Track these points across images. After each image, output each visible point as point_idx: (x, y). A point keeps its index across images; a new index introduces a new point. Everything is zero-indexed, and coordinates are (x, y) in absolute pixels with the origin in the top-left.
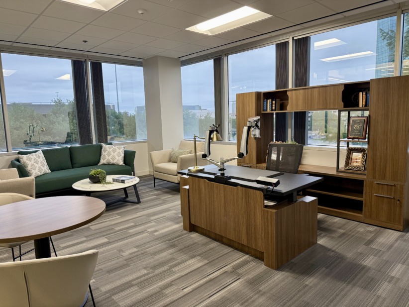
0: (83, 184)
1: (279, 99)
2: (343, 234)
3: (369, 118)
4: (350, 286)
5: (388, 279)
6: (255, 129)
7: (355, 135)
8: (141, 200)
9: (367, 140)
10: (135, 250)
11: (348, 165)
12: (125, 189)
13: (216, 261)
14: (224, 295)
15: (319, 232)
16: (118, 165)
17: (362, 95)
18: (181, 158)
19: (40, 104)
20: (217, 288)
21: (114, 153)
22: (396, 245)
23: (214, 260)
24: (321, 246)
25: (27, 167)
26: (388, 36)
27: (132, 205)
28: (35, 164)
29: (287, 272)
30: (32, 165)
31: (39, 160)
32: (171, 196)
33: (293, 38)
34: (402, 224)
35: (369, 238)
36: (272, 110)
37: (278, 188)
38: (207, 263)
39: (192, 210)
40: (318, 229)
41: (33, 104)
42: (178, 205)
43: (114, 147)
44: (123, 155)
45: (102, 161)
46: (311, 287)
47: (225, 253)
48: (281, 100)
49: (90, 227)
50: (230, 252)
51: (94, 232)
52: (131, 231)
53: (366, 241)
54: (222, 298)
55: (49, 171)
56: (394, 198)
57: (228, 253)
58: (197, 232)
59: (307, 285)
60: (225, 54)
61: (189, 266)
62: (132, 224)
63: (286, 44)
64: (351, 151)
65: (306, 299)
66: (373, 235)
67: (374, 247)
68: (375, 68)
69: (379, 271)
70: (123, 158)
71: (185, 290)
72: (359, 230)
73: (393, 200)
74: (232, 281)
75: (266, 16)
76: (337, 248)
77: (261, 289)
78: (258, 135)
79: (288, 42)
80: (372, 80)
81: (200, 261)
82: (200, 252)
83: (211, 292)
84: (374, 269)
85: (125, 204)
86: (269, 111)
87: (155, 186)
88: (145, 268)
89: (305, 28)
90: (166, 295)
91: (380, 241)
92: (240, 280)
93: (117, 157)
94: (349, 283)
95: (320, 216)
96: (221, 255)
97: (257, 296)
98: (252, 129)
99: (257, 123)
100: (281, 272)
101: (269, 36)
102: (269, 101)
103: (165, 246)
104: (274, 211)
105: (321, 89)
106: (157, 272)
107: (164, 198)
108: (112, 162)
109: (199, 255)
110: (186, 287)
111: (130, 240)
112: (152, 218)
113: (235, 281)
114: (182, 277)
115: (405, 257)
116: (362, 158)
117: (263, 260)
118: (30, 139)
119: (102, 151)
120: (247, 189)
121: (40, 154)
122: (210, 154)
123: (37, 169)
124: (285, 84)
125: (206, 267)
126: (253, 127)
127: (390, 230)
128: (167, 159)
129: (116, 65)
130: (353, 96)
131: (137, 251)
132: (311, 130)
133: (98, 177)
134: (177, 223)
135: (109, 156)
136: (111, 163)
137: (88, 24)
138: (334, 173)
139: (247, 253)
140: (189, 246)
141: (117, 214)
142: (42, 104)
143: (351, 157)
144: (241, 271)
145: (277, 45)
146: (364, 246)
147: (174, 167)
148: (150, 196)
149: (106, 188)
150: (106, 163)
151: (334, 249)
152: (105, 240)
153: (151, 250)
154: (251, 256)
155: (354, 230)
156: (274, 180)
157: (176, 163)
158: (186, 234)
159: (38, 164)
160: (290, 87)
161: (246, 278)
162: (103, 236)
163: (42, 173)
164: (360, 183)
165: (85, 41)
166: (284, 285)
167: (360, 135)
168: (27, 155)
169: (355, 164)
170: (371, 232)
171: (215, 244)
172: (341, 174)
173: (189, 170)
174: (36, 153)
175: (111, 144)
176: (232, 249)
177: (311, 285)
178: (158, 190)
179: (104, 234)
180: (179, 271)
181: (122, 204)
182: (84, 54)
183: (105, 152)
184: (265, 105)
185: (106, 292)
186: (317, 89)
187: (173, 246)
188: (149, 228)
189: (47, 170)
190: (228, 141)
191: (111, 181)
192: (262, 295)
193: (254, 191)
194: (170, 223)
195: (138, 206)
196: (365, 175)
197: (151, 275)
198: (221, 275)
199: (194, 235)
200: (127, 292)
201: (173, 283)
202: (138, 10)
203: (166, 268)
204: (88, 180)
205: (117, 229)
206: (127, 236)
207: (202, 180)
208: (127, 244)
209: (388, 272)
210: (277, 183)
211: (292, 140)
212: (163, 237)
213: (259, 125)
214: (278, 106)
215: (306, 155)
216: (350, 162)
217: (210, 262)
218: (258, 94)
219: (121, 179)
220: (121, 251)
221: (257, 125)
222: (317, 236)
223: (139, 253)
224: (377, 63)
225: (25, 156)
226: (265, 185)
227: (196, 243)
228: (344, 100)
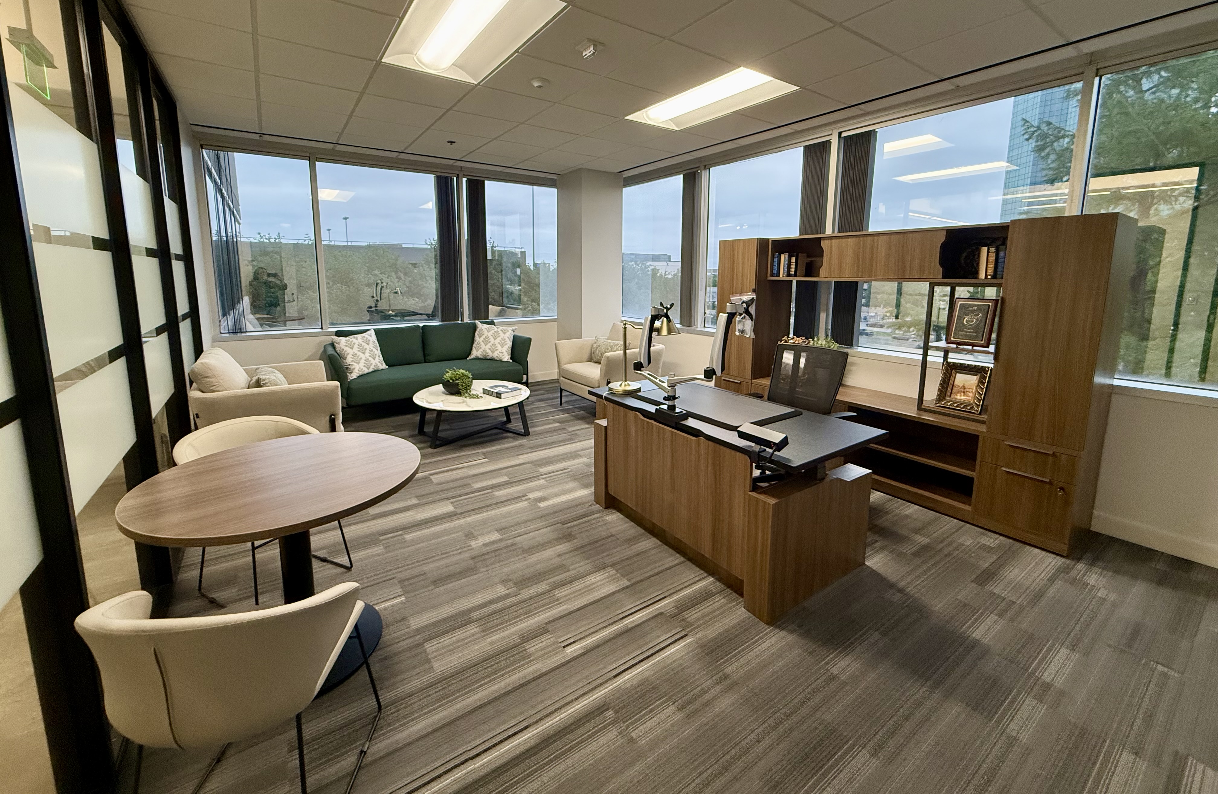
0: (432, 394)
1: (805, 255)
2: (926, 548)
3: (1000, 303)
4: (937, 695)
5: (1036, 688)
6: (744, 318)
7: (966, 337)
8: (530, 430)
9: (992, 348)
10: (495, 536)
11: (944, 398)
12: (506, 408)
13: (646, 583)
14: (647, 674)
15: (870, 537)
16: (501, 361)
17: (988, 252)
18: (608, 357)
19: (411, 246)
20: (635, 654)
21: (495, 339)
22: (1052, 591)
23: (641, 581)
24: (873, 573)
25: (345, 359)
26: (1039, 132)
27: (515, 439)
28: (359, 353)
29: (791, 632)
30: (354, 355)
31: (366, 346)
32: (587, 426)
33: (840, 133)
34: (1066, 541)
35: (987, 565)
36: (789, 275)
37: (784, 453)
38: (627, 587)
39: (610, 469)
40: (870, 529)
41: (404, 246)
42: (591, 448)
43: (496, 329)
44: (509, 344)
45: (476, 353)
46: (845, 683)
47: (667, 566)
48: (808, 256)
49: (431, 477)
50: (678, 564)
51: (438, 488)
52: (501, 493)
53: (979, 572)
54: (642, 683)
55: (384, 366)
56: (1050, 483)
57: (675, 566)
58: (620, 511)
59: (833, 677)
60: (705, 166)
61: (590, 589)
62: (505, 479)
63: (826, 145)
64: (951, 369)
65: (828, 717)
66: (995, 557)
67: (997, 591)
68: (1001, 197)
69: (1012, 662)
70: (510, 350)
71: (569, 650)
72: (961, 540)
73: (1047, 486)
74: (670, 641)
75: (789, 88)
76: (910, 583)
77: (728, 670)
78: (749, 333)
79: (828, 143)
80: (1013, 222)
81: (612, 579)
82: (616, 558)
83: (620, 663)
84: (999, 655)
85: (502, 435)
86: (782, 276)
87: (561, 404)
88: (504, 582)
89: (867, 114)
90: (529, 656)
91: (1012, 575)
92: (688, 640)
93: (499, 347)
94: (937, 684)
95: (876, 496)
96: (656, 571)
97: (718, 688)
98: (738, 318)
99: (748, 306)
100: (777, 630)
101: (791, 131)
102: (784, 257)
103: (552, 536)
104: (772, 501)
105: (893, 236)
106: (526, 593)
107: (572, 429)
108: (490, 355)
109: (613, 565)
110: (572, 640)
111: (493, 513)
112: (542, 470)
113: (675, 641)
114: (571, 613)
115: (1078, 628)
116: (978, 385)
117: (741, 595)
118: (376, 305)
119: (476, 334)
120: (718, 446)
121: (372, 336)
122: (649, 362)
123: (363, 361)
124: (820, 226)
125: (621, 596)
126: (740, 314)
127: (1037, 551)
128: (586, 356)
129: (535, 187)
130: (964, 255)
131: (500, 540)
132: (867, 305)
133: (458, 384)
134: (586, 486)
135: (486, 345)
136: (488, 358)
137: (448, 110)
138: (911, 411)
139: (711, 574)
140: (597, 542)
141: (484, 454)
142: (415, 246)
143: (951, 381)
144: (692, 615)
145: (807, 148)
146: (973, 585)
147: (593, 372)
148: (549, 424)
149: (469, 406)
150: (480, 357)
151: (902, 584)
152: (447, 508)
153: (524, 541)
154: (719, 580)
155: (949, 540)
156: (776, 437)
157: (600, 363)
158: (598, 512)
159: (364, 353)
160: (828, 231)
161: (700, 635)
162: (449, 499)
163: (371, 370)
164: (972, 439)
165: (452, 142)
166: (781, 669)
167: (975, 338)
168: (347, 338)
169: (961, 397)
170: (989, 550)
171: (649, 543)
172: (927, 417)
173: (610, 389)
174: (363, 335)
175: (492, 323)
176: (682, 559)
177: (843, 678)
178: (565, 411)
179: (450, 495)
180: (567, 599)
181: (496, 434)
182: (455, 164)
183: (480, 337)
184: (776, 264)
185: (419, 631)
186: (884, 238)
187: (568, 537)
188: (532, 490)
189: (379, 364)
190: (703, 329)
191: (480, 392)
192: (730, 688)
193: (733, 452)
194: (571, 485)
195: (523, 441)
196: (984, 422)
197: (513, 600)
198: (649, 620)
199: (613, 517)
200: (458, 635)
201: (549, 627)
202: (533, 79)
203: (543, 587)
204: (440, 387)
205: (476, 486)
206: (490, 502)
207: (631, 414)
208: (484, 522)
209: (1035, 670)
210: (784, 443)
211: (827, 336)
212: (554, 513)
213: (752, 310)
214: (802, 269)
215: (854, 368)
216: (949, 392)
217: (632, 585)
218: (763, 244)
219: (497, 390)
220: (470, 535)
221: (747, 312)
222: (865, 546)
223: (504, 544)
224: (1006, 187)
225: (343, 340)
226: (756, 443)
227: (612, 536)
228: (943, 262)
